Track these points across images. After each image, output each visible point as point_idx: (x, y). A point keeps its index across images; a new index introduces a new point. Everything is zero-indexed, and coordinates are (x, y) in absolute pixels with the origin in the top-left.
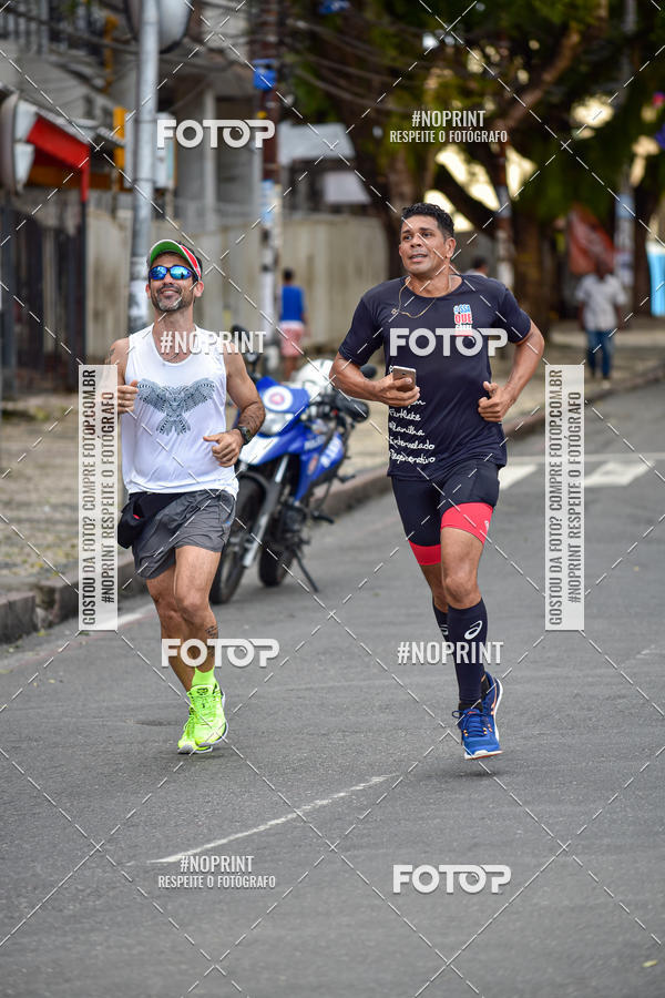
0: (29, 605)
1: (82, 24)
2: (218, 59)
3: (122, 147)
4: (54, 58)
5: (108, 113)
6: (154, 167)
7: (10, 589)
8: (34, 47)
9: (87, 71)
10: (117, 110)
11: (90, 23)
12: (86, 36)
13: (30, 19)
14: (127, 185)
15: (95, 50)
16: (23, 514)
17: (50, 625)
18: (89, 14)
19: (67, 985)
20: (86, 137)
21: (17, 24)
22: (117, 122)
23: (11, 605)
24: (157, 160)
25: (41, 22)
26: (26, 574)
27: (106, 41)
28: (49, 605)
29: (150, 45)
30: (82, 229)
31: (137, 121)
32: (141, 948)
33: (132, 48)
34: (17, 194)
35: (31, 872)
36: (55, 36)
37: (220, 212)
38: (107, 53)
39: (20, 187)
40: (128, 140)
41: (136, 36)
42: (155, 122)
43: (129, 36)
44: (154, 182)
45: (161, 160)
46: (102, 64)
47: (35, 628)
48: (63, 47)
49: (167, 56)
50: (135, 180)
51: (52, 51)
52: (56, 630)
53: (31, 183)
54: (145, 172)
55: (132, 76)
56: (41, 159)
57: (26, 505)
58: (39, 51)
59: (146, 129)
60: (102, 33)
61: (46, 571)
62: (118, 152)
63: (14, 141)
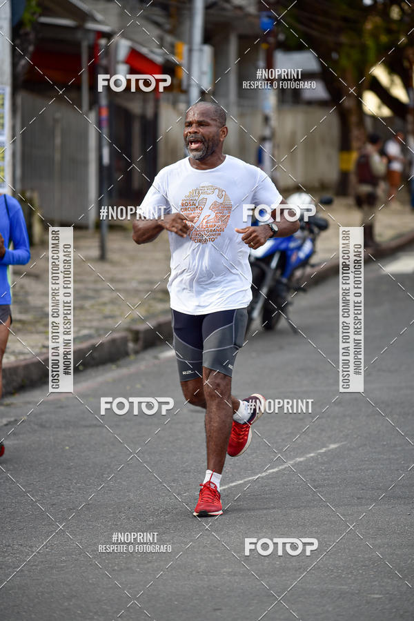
0: (124, 341)
2: (239, 12)
3: (180, 66)
5: (173, 45)
6: (200, 79)
7: (114, 330)
9: (161, 20)
10: (178, 44)
14: (184, 88)
15: (165, 8)
16: (120, 286)
17: (137, 352)
19: (149, 565)
20: (158, 60)
22: (178, 50)
23: (113, 341)
24: (202, 73)
26: (120, 322)
28: (136, 340)
29: (199, 4)
30: (156, 116)
31: (190, 51)
33: (188, 5)
35: (127, 499)
37: (240, 105)
38: (173, 10)
40: (184, 61)
42: (201, 50)
44: (199, 86)
45: (205, 73)
46: (169, 15)
47: (126, 354)
49: (211, 11)
50: (189, 85)
51: (140, 8)
52: (141, 355)
54: (195, 79)
55: (187, 23)
57: (121, 281)
59: (196, 55)
61: (134, 321)
62: (179, 69)
63: (117, 62)
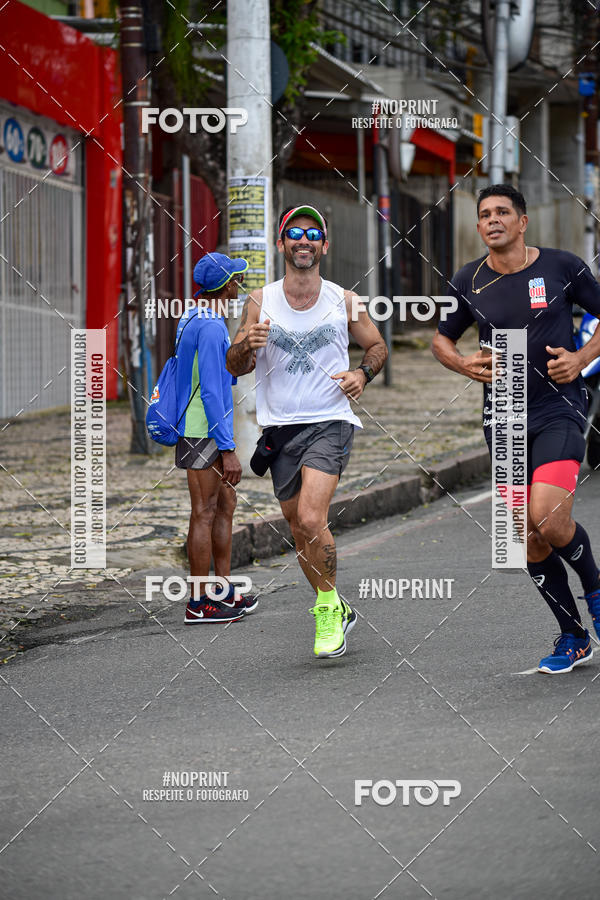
0: (416, 485)
1: (450, 54)
2: (552, 75)
3: (480, 143)
4: (430, 80)
5: (469, 118)
6: (504, 157)
7: (402, 473)
8: (415, 72)
9: (453, 88)
10: (475, 116)
11: (456, 53)
12: (454, 62)
13: (411, 51)
14: (485, 170)
15: (459, 72)
16: (409, 418)
17: (432, 500)
18: (455, 45)
19: (456, 763)
20: (452, 136)
21: (402, 56)
22: (476, 124)
23: (403, 485)
24: (507, 151)
25: (419, 53)
26: (413, 461)
27: (468, 65)
28: (431, 485)
29: (502, 66)
30: (450, 205)
31: (492, 123)
32: (508, 737)
33: (487, 69)
34: (403, 181)
36: (431, 63)
37: (552, 189)
38: (469, 75)
39: (405, 176)
40: (484, 139)
41: (491, 59)
42: (505, 123)
43: (486, 60)
44: (504, 168)
45: (510, 151)
46: (465, 82)
47: (421, 502)
48: (435, 72)
49: (514, 75)
50: (490, 167)
51: (428, 75)
52: (436, 503)
53: (413, 173)
54: (497, 160)
55: (488, 90)
56: (420, 155)
57: (412, 411)
58: (419, 75)
59: (498, 129)
60: (464, 60)
61: (427, 460)
62: (477, 147)
63: (401, 141)
